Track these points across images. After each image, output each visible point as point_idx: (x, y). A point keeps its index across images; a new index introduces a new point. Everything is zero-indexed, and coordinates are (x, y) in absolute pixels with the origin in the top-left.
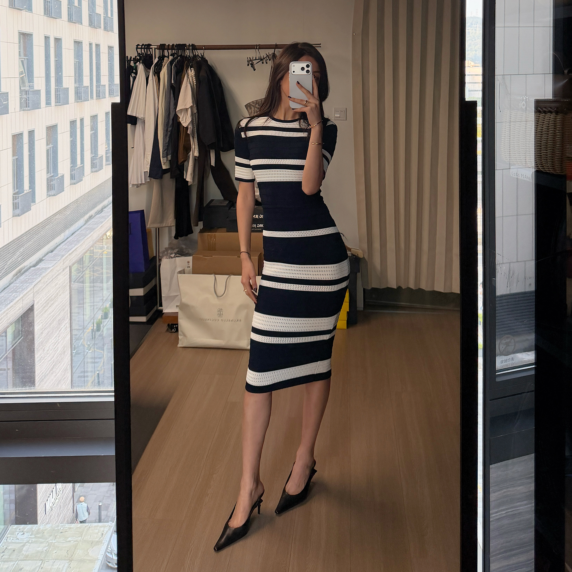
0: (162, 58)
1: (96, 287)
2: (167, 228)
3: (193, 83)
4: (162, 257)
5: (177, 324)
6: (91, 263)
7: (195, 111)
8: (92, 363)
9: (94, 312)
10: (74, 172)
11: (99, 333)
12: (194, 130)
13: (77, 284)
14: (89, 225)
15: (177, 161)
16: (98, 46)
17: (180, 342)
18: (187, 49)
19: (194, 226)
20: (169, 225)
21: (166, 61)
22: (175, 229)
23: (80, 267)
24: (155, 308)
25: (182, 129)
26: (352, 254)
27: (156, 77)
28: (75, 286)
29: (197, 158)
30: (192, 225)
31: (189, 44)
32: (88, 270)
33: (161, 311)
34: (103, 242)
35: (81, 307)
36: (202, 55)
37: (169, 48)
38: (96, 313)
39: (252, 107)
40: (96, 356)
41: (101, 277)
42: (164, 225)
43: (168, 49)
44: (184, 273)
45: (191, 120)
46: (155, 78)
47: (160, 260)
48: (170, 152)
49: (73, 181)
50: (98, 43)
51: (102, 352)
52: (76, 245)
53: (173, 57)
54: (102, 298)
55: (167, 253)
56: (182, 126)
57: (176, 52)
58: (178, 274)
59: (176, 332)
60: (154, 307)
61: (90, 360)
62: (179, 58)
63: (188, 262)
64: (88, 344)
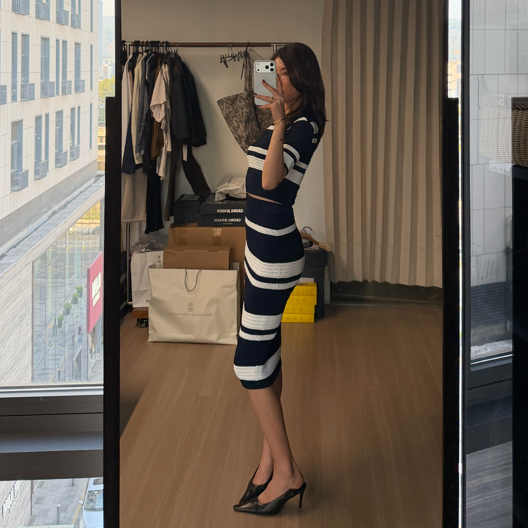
0: (136, 54)
1: (58, 282)
2: (138, 223)
3: (167, 79)
4: (133, 251)
5: (148, 319)
6: (54, 258)
7: (169, 107)
8: (53, 359)
9: (56, 308)
10: (38, 167)
11: (61, 329)
12: (167, 125)
13: (39, 279)
14: (52, 220)
15: (150, 157)
16: (65, 42)
17: (150, 337)
18: (161, 46)
19: (165, 220)
20: (141, 220)
21: (140, 58)
22: (146, 223)
23: (43, 263)
24: (125, 303)
25: (155, 124)
26: (320, 248)
27: (131, 73)
28: (38, 281)
29: (169, 153)
30: (163, 220)
31: (163, 41)
32: (51, 266)
33: (132, 305)
34: (66, 238)
35: (43, 303)
36: (176, 52)
37: (143, 44)
38: (58, 310)
39: (224, 103)
40: (57, 353)
41: (64, 273)
42: (135, 220)
43: (142, 46)
44: (155, 268)
45: (164, 115)
46: (129, 74)
47: (130, 255)
48: (144, 147)
49: (38, 177)
50: (65, 39)
51: (64, 349)
52: (39, 240)
53: (147, 53)
54: (64, 294)
55: (138, 248)
56: (156, 123)
57: (150, 49)
58: (149, 268)
59: (145, 327)
60: (123, 302)
61: (51, 357)
62: (153, 54)
63: (159, 257)
64: (50, 340)
